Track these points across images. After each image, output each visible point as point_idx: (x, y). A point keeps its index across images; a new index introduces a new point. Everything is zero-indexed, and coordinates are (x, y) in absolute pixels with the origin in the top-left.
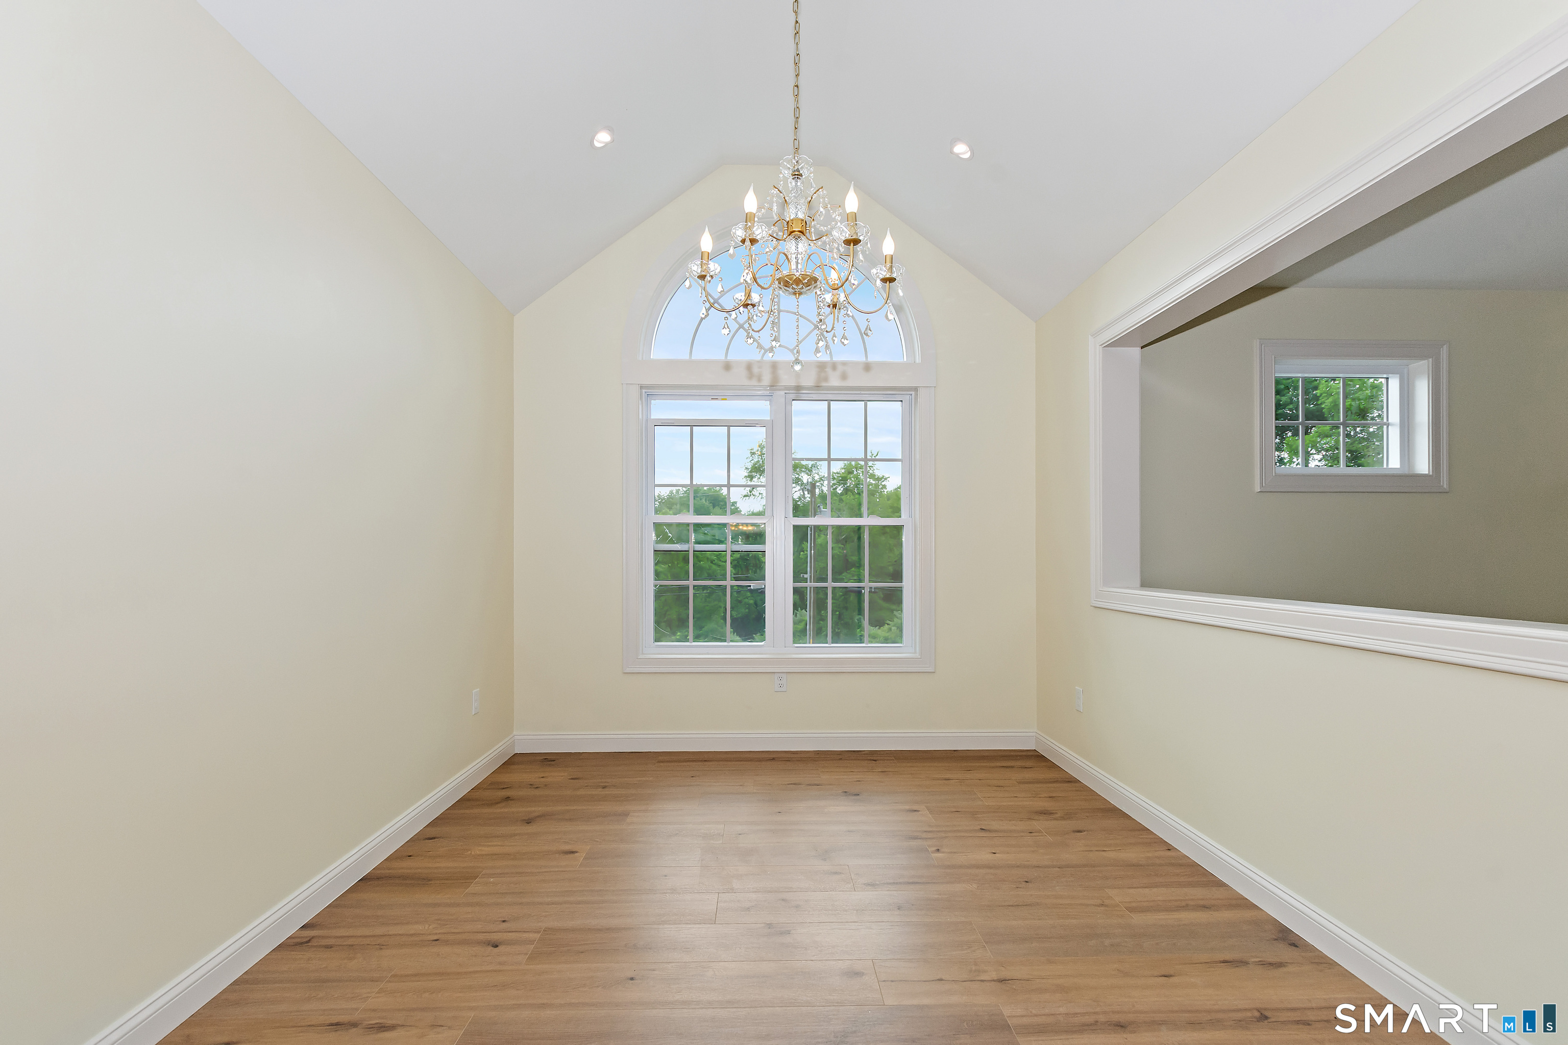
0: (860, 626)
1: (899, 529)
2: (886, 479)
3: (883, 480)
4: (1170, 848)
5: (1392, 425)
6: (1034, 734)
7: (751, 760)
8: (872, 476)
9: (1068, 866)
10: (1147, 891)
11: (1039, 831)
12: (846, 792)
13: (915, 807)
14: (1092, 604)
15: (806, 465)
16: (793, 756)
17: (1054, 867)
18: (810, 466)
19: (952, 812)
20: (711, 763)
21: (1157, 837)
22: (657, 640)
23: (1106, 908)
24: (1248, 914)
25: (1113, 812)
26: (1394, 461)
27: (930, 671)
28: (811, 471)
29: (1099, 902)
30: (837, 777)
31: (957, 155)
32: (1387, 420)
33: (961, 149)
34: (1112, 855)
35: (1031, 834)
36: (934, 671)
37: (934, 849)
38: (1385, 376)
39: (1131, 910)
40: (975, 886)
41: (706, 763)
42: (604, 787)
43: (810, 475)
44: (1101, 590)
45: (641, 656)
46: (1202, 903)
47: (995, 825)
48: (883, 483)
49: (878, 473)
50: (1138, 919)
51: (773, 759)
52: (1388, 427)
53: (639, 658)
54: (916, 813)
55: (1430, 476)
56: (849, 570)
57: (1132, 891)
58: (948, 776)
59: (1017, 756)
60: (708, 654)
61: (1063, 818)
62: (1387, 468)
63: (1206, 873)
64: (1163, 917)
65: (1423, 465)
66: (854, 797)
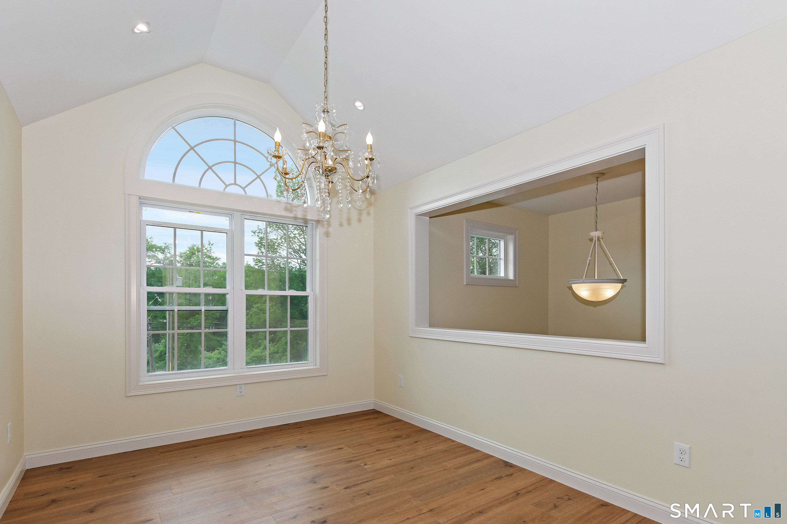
0: (200, 352)
1: (306, 298)
2: (218, 259)
3: (216, 260)
4: (453, 441)
5: (502, 259)
6: (373, 401)
7: (226, 440)
8: (210, 257)
9: (422, 458)
10: (456, 460)
11: (401, 446)
12: (298, 447)
13: (340, 447)
14: (410, 336)
15: (160, 246)
16: (252, 433)
17: (418, 459)
18: (163, 247)
19: (359, 445)
20: (200, 447)
21: (445, 438)
22: (148, 371)
23: (447, 471)
24: (492, 460)
25: (423, 431)
26: (502, 274)
27: (325, 375)
28: (164, 251)
29: (443, 469)
30: (287, 440)
31: (355, 106)
32: (500, 257)
33: (359, 105)
34: (435, 449)
35: (399, 448)
36: (326, 374)
37: (363, 464)
38: (499, 239)
39: (456, 468)
40: (392, 475)
41: (197, 448)
42: (134, 476)
43: (163, 254)
44: (415, 329)
45: (140, 384)
46: (476, 459)
47: (381, 447)
48: (216, 262)
49: (214, 255)
50: (461, 471)
51: (240, 437)
52: (500, 260)
53: (139, 385)
54: (341, 450)
55: (514, 280)
56: (194, 316)
57: (451, 461)
58: (344, 428)
59: (368, 413)
60: (189, 377)
61: (406, 438)
62: (500, 276)
63: (471, 448)
64: (468, 468)
65: (511, 276)
66: (305, 448)
